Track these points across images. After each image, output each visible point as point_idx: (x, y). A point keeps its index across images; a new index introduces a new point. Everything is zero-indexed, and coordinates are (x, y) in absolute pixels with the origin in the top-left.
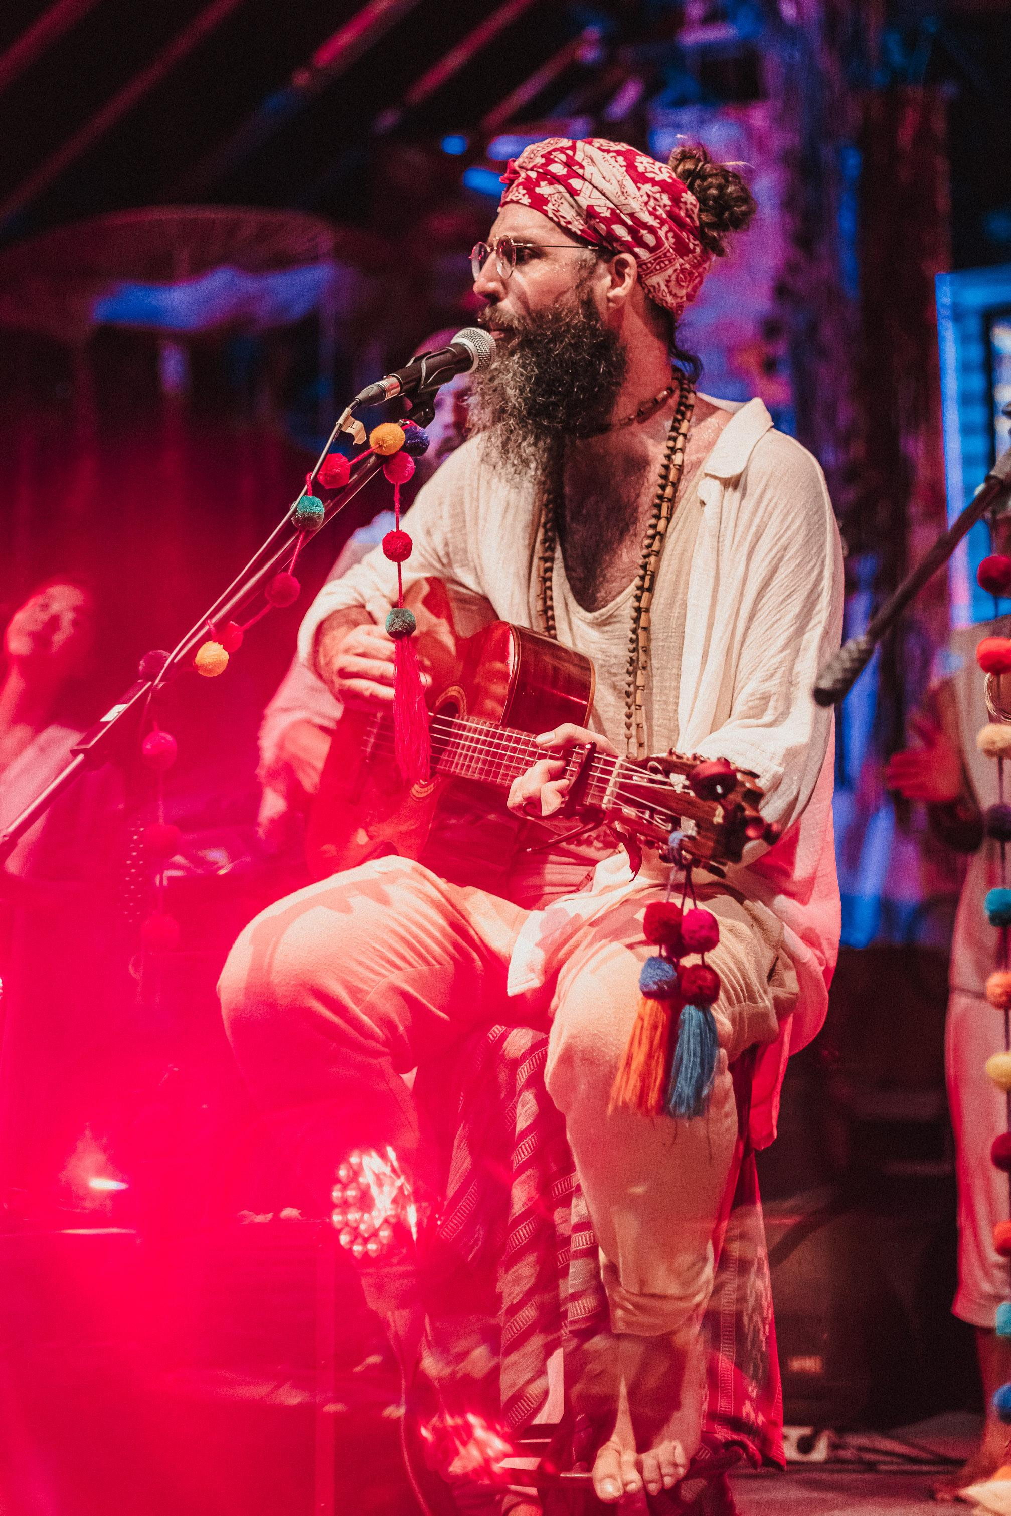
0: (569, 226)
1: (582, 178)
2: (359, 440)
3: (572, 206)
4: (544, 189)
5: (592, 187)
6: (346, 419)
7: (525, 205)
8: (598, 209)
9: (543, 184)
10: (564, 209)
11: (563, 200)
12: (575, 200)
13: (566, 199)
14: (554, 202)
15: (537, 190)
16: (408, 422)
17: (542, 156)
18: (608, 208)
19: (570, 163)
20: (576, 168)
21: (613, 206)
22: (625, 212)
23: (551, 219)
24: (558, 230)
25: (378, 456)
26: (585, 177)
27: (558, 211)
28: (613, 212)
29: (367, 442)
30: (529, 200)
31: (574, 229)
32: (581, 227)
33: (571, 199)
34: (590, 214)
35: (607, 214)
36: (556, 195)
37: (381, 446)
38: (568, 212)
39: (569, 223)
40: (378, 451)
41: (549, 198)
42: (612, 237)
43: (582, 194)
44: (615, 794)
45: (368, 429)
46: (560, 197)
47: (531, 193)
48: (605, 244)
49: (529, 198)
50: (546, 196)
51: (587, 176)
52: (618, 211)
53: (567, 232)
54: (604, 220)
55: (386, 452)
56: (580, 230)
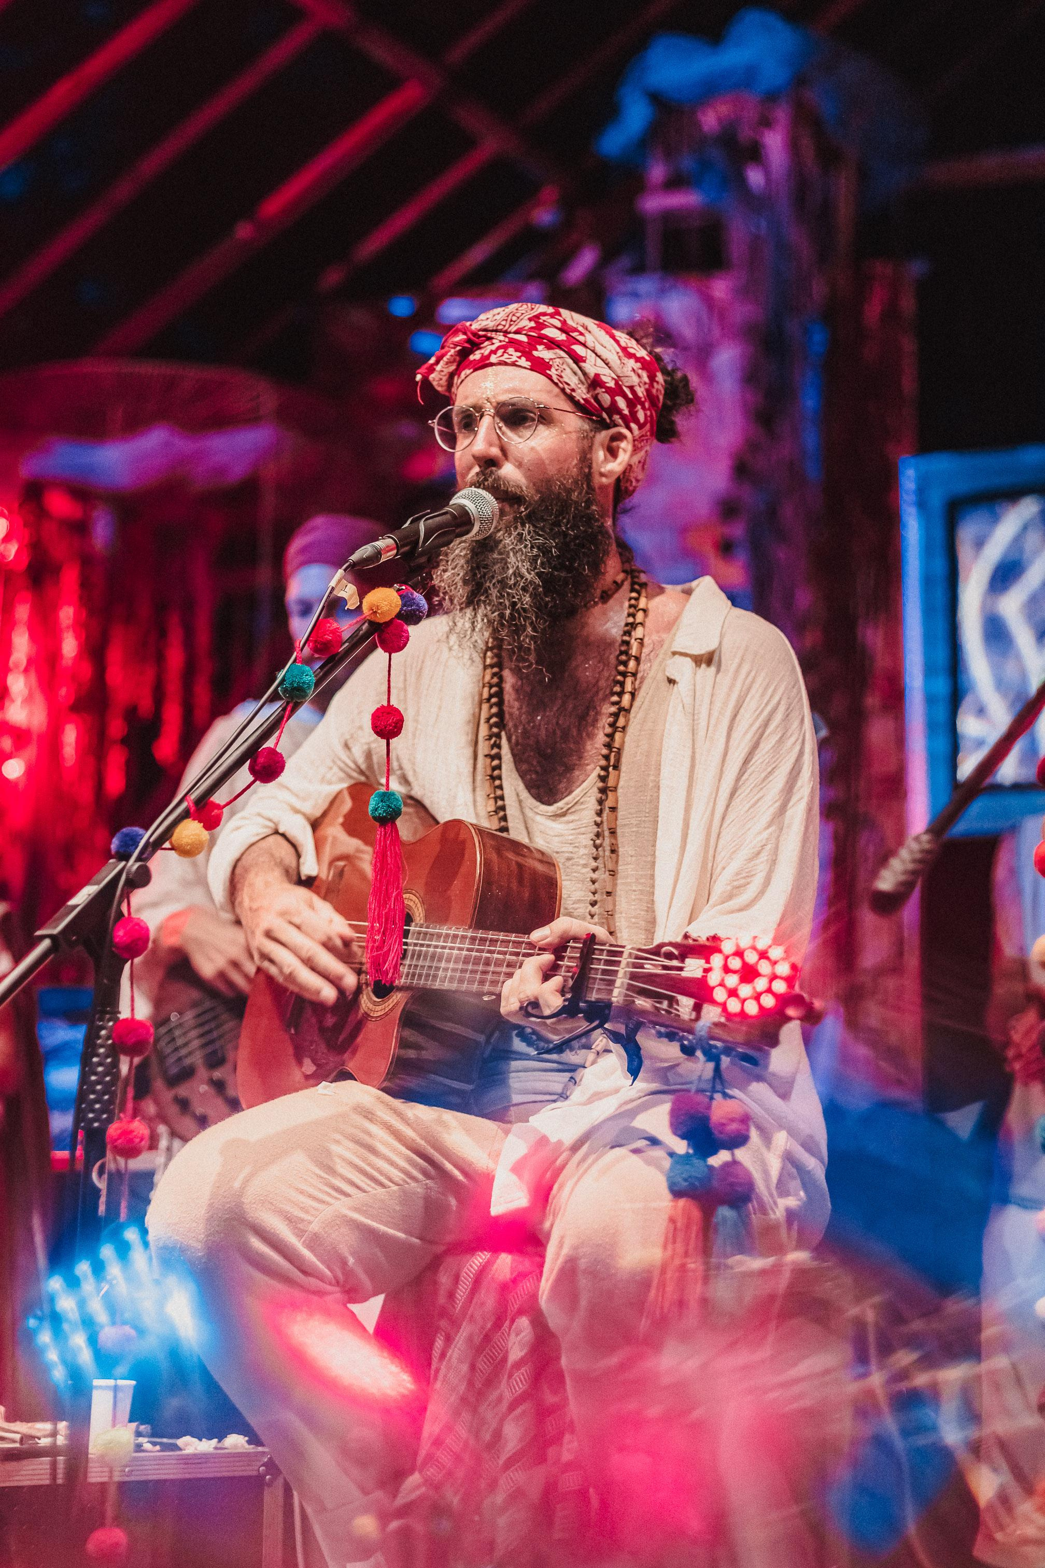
0: (574, 394)
1: (584, 345)
2: (352, 605)
3: (575, 374)
4: (542, 352)
5: (594, 355)
6: (339, 581)
7: (525, 368)
8: (604, 379)
9: (540, 348)
10: (567, 375)
11: (565, 366)
12: (580, 368)
13: (568, 365)
14: (557, 368)
15: (535, 353)
16: (404, 587)
17: (530, 319)
18: (613, 379)
19: (565, 328)
20: (575, 334)
21: (616, 378)
22: (627, 384)
23: (556, 384)
24: (562, 396)
25: (371, 623)
26: (587, 345)
27: (561, 377)
28: (617, 383)
29: (360, 607)
30: (529, 363)
31: (578, 398)
32: (585, 397)
33: (574, 366)
34: (595, 383)
35: (612, 384)
36: (558, 360)
37: (375, 612)
38: (572, 379)
39: (573, 390)
40: (373, 618)
41: (551, 363)
42: (614, 409)
43: (587, 361)
44: (626, 986)
45: (362, 594)
46: (561, 362)
47: (528, 356)
48: (605, 415)
49: (527, 360)
50: (547, 361)
51: (589, 344)
52: (620, 383)
53: (571, 398)
54: (609, 390)
55: (381, 619)
56: (583, 399)
